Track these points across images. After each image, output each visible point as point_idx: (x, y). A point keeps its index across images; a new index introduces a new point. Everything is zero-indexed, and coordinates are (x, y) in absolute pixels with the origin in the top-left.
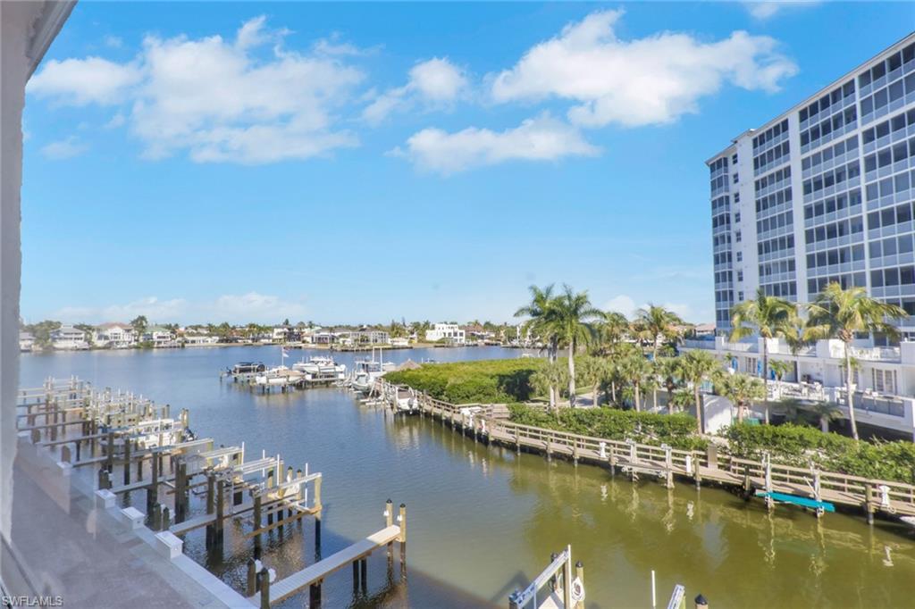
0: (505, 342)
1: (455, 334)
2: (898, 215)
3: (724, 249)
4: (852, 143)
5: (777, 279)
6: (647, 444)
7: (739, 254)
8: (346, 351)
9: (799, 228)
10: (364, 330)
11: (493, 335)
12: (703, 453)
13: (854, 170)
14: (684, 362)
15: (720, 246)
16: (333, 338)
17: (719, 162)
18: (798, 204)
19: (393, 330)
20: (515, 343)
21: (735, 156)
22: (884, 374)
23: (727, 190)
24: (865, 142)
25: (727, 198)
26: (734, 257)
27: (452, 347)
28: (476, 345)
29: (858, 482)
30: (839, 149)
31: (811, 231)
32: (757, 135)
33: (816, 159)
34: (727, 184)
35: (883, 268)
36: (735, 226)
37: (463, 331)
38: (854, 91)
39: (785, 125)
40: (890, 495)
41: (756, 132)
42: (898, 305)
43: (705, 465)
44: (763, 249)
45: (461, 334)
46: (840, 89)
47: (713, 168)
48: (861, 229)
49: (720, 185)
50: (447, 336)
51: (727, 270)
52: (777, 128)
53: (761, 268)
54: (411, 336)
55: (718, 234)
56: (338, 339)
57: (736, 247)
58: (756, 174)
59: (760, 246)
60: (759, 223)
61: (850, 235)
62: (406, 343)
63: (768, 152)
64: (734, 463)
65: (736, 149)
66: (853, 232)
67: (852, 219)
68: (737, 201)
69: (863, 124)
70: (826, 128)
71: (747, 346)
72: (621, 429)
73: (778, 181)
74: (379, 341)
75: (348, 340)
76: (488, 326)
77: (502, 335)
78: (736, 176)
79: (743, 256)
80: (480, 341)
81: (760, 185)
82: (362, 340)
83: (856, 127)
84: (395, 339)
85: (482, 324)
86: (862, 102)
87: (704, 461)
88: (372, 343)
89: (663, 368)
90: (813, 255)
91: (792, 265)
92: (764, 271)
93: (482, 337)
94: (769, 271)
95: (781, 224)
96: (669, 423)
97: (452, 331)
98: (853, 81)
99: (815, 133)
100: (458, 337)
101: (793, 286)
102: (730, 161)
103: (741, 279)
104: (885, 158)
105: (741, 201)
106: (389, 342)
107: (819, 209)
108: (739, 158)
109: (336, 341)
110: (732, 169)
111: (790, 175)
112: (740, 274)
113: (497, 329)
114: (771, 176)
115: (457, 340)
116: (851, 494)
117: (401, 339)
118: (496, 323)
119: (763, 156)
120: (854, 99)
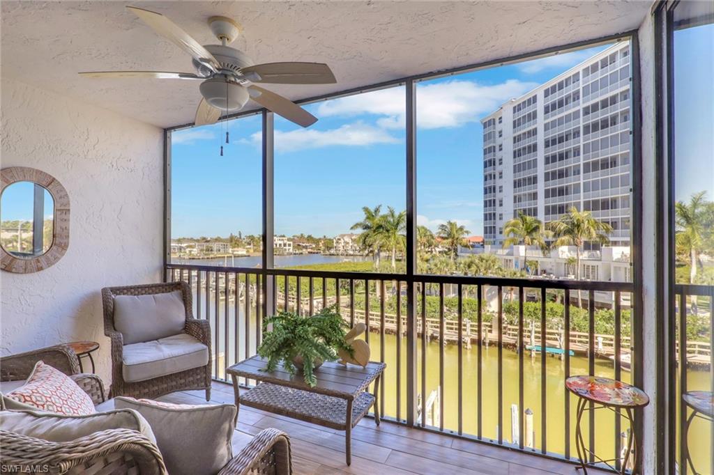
0: (324, 251)
1: (285, 245)
2: (601, 165)
3: (490, 183)
4: (576, 115)
5: (526, 204)
6: (451, 319)
7: (501, 187)
8: (193, 259)
9: (541, 170)
10: (208, 241)
11: (314, 246)
12: (489, 324)
13: (576, 134)
14: (477, 261)
15: (488, 181)
16: (180, 249)
17: (489, 121)
18: (541, 154)
19: (231, 241)
20: (332, 251)
21: (500, 118)
22: (591, 268)
23: (494, 142)
24: (584, 115)
25: (494, 147)
26: (497, 189)
27: (283, 255)
28: (302, 253)
29: (584, 336)
30: (568, 118)
31: (548, 173)
32: (516, 104)
33: (553, 124)
34: (494, 137)
35: (591, 199)
36: (498, 168)
37: (291, 243)
38: (578, 80)
39: (535, 99)
40: (603, 343)
41: (515, 102)
42: (608, 223)
43: (490, 331)
44: (517, 184)
45: (289, 245)
46: (570, 77)
47: (485, 125)
48: (579, 173)
49: (490, 138)
50: (278, 246)
51: (492, 198)
52: (529, 100)
53: (515, 197)
54: (248, 247)
55: (488, 173)
56: (185, 249)
57: (498, 182)
58: (514, 132)
59: (515, 182)
60: (515, 166)
61: (572, 177)
62: (244, 253)
63: (523, 117)
64: (510, 329)
65: (501, 113)
66: (574, 175)
67: (574, 166)
68: (501, 150)
69: (583, 103)
70: (561, 104)
71: (506, 251)
72: (434, 310)
73: (528, 137)
74: (222, 250)
75: (195, 250)
76: (310, 238)
77: (321, 245)
78: (500, 132)
79: (504, 189)
80: (304, 250)
81: (516, 139)
82: (208, 250)
83: (579, 104)
84: (236, 249)
85: (306, 237)
86: (583, 88)
87: (489, 329)
88: (216, 253)
89: (462, 265)
90: (549, 189)
91: (535, 196)
92: (517, 199)
93: (306, 247)
94: (520, 200)
95: (529, 168)
96: (468, 304)
97: (282, 242)
98: (578, 73)
99: (554, 107)
100: (287, 248)
101: (535, 210)
102: (497, 121)
103: (501, 205)
104: (595, 127)
105: (503, 149)
106: (230, 252)
107: (554, 159)
108: (503, 119)
109: (183, 250)
110: (498, 127)
111: (536, 134)
112: (501, 201)
113: (317, 241)
114: (524, 134)
115: (286, 250)
116: (580, 344)
117: (240, 249)
118: (316, 236)
119: (519, 119)
120: (579, 86)
